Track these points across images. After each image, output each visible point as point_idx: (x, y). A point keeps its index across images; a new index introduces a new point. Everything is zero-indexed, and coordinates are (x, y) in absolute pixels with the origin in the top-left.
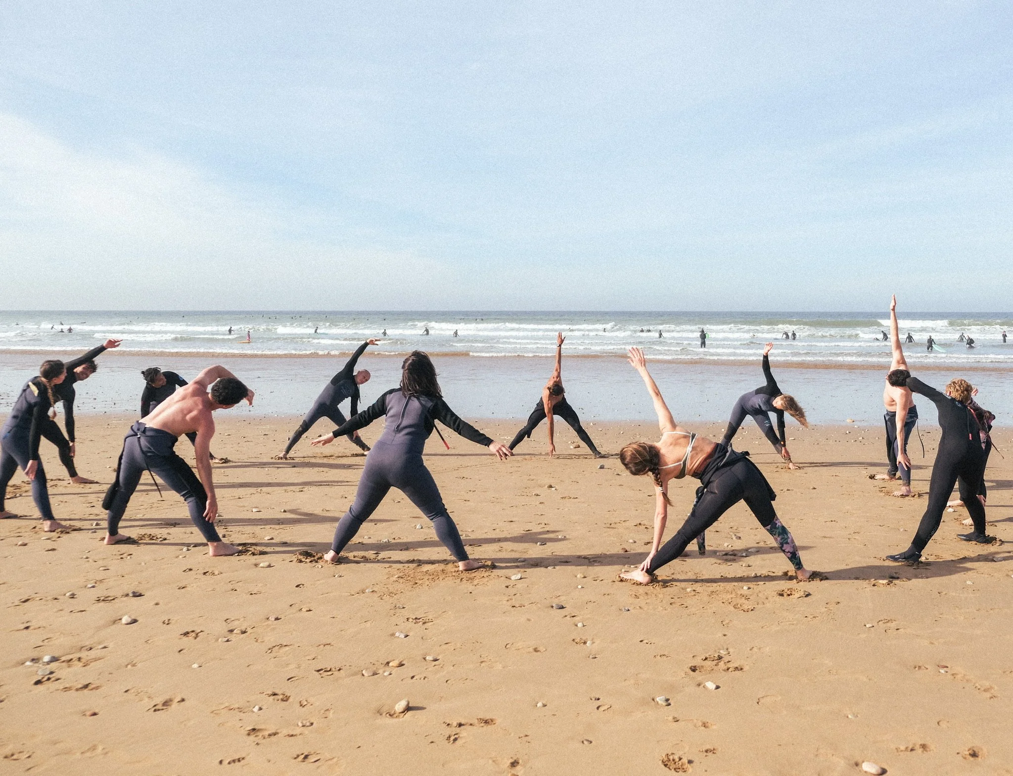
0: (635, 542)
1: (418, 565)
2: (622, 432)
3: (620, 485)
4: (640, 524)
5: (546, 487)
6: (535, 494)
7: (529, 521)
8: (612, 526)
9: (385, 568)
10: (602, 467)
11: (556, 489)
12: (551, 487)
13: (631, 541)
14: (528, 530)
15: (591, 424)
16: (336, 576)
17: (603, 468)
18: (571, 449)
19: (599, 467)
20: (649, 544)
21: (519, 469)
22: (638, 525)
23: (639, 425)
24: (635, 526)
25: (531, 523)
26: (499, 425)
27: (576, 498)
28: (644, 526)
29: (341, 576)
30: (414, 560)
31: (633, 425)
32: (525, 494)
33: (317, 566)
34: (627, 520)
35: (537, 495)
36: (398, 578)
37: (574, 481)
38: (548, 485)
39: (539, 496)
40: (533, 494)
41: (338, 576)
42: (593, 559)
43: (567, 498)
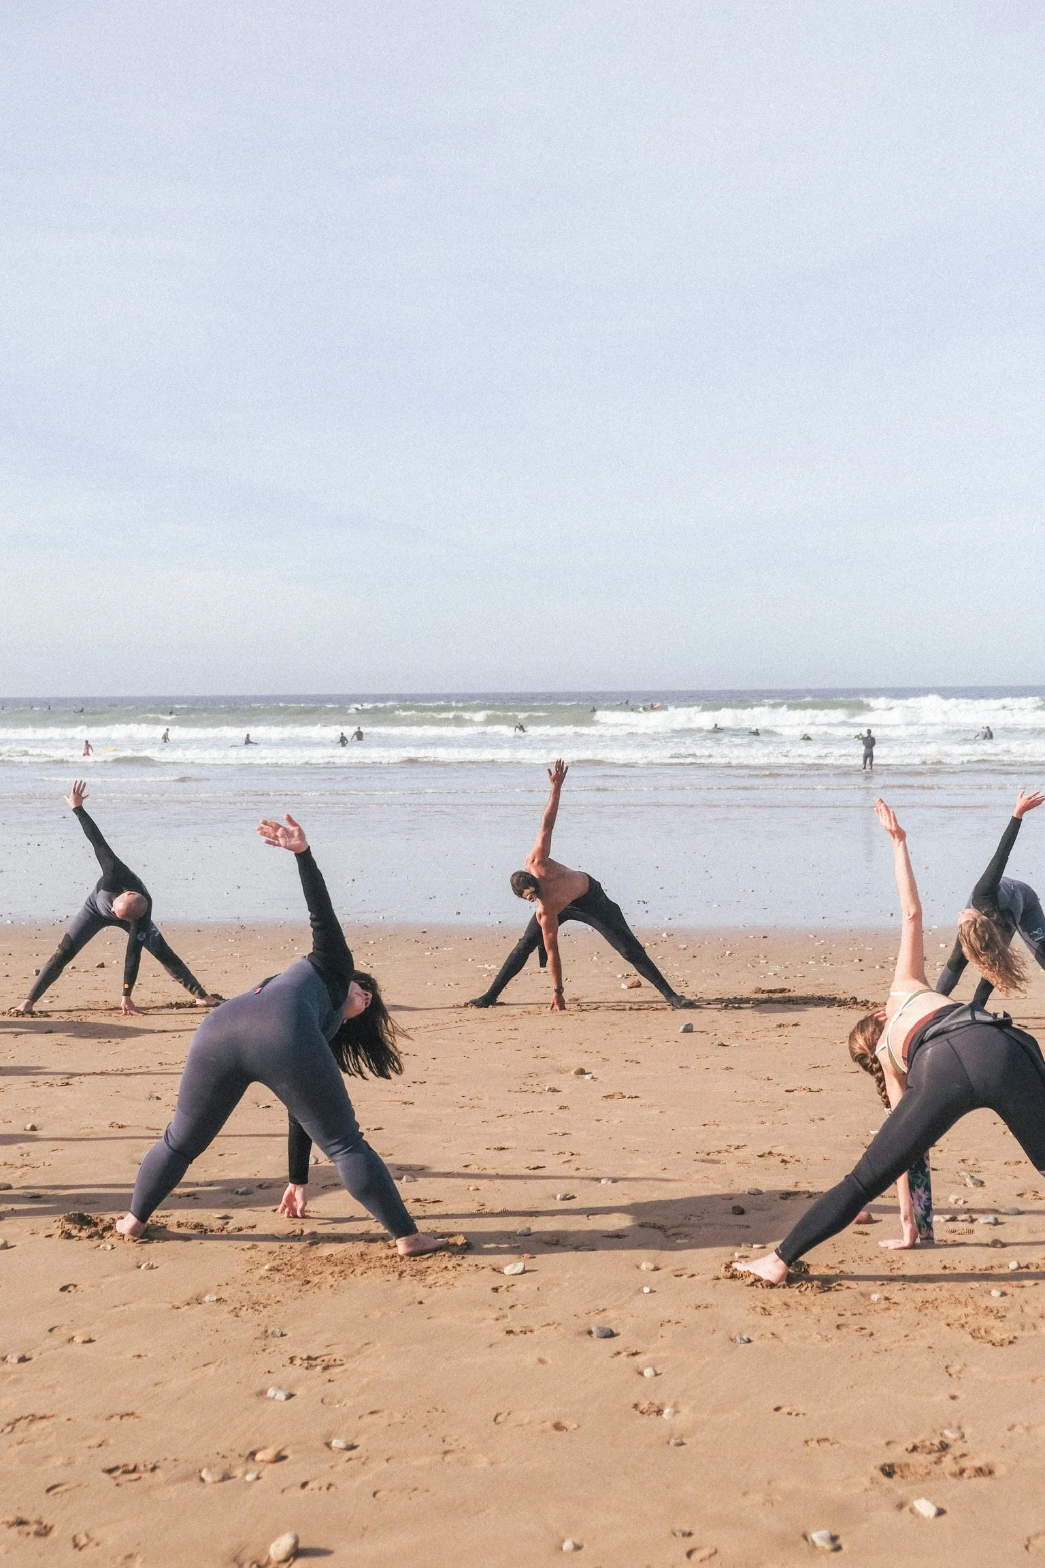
1: (311, 1245)
2: (728, 953)
3: (727, 1068)
4: (770, 1153)
5: (572, 1073)
6: (550, 1089)
7: (538, 1147)
8: (712, 1157)
9: (242, 1249)
11: (593, 1078)
12: (582, 1072)
14: (536, 1166)
15: (664, 935)
16: (143, 1267)
17: (692, 1032)
18: (622, 990)
19: (682, 1028)
20: (790, 1198)
21: (518, 1034)
22: (767, 1155)
23: (765, 937)
24: (761, 1156)
25: (543, 1151)
26: (470, 939)
27: (636, 1097)
28: (780, 1158)
29: (152, 1268)
30: (302, 1232)
31: (752, 937)
32: (530, 1089)
33: (101, 1246)
34: (743, 1144)
35: (555, 1091)
36: (271, 1270)
37: (631, 1059)
38: (576, 1069)
39: (559, 1091)
40: (547, 1089)
41: (145, 1267)
42: (674, 1231)
43: (616, 1097)
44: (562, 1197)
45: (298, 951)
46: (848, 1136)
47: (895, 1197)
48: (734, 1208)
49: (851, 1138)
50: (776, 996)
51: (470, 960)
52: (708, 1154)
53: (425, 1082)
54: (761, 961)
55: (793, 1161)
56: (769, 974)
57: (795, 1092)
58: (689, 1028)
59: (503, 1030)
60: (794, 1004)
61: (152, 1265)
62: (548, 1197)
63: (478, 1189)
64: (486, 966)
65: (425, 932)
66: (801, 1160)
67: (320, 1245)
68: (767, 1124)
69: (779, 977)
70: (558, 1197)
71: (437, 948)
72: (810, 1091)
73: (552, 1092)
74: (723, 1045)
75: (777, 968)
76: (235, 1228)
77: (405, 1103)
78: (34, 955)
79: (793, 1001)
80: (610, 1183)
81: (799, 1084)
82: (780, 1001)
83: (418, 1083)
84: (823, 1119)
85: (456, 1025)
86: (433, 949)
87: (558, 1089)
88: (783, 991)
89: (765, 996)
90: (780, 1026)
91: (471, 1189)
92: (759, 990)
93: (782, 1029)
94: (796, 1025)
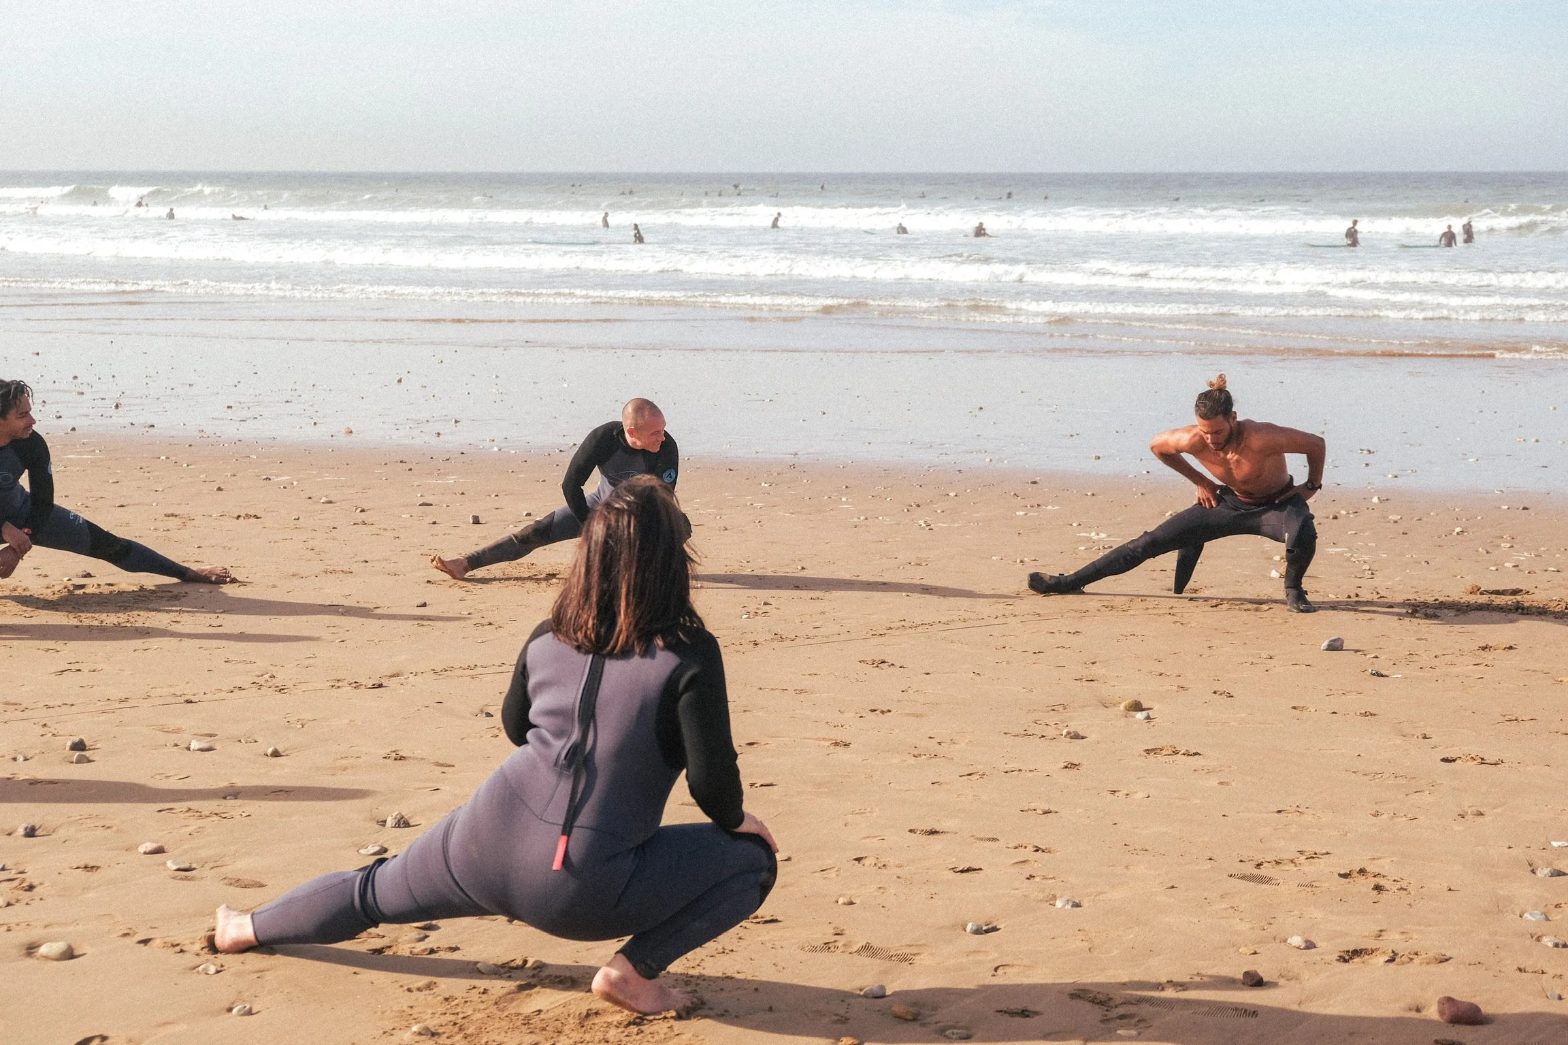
0: (1310, 945)
1: (521, 988)
2: (1458, 530)
3: (1366, 714)
4: (1362, 871)
5: (1122, 707)
6: (1068, 733)
7: (990, 836)
8: (1263, 871)
9: (409, 990)
10: (1335, 646)
11: (1148, 717)
12: (1137, 707)
13: (1297, 940)
14: (966, 866)
15: (1375, 500)
16: (235, 1011)
17: (1342, 650)
18: (1272, 579)
19: (1325, 644)
20: (1357, 960)
21: (1075, 641)
22: (1355, 874)
23: (1525, 508)
24: (1344, 876)
25: (995, 840)
26: (1093, 495)
27: (1196, 754)
28: (1373, 882)
29: (250, 1013)
30: (525, 962)
31: (1506, 507)
32: (1038, 730)
33: (200, 968)
34: (1324, 851)
35: (1077, 736)
36: (420, 1034)
37: (1221, 690)
38: (1127, 702)
39: (1083, 738)
40: (1064, 733)
41: (239, 1011)
42: (1121, 1010)
43: (1164, 752)
44: (974, 928)
45: (845, 503)
46: (1510, 848)
47: (1543, 973)
48: (1246, 974)
49: (1513, 852)
50: (1499, 600)
51: (1075, 525)
52: (1259, 865)
53: (889, 711)
54: (1502, 545)
55: (1394, 889)
56: (1507, 565)
57: (1459, 761)
58: (1338, 644)
59: (1057, 634)
60: (1522, 614)
61: (251, 1009)
62: (953, 927)
63: (851, 903)
64: (1093, 534)
65: (1035, 483)
66: (1410, 889)
67: (536, 989)
68: (1383, 816)
69: (1520, 570)
70: (969, 927)
71: (1039, 505)
72: (1483, 761)
73: (1071, 738)
74: (1379, 675)
75: (1523, 556)
76: (426, 949)
77: (836, 744)
78: (493, 496)
79: (1523, 609)
80: (1068, 907)
81: (1466, 749)
82: (1502, 609)
83: (877, 712)
84: (1482, 814)
85: (996, 621)
86: (1032, 507)
87: (1081, 734)
88: (1515, 592)
89: (1483, 599)
90: (1484, 648)
91: (841, 901)
92: (1476, 590)
93: (1485, 654)
94: (1511, 648)
